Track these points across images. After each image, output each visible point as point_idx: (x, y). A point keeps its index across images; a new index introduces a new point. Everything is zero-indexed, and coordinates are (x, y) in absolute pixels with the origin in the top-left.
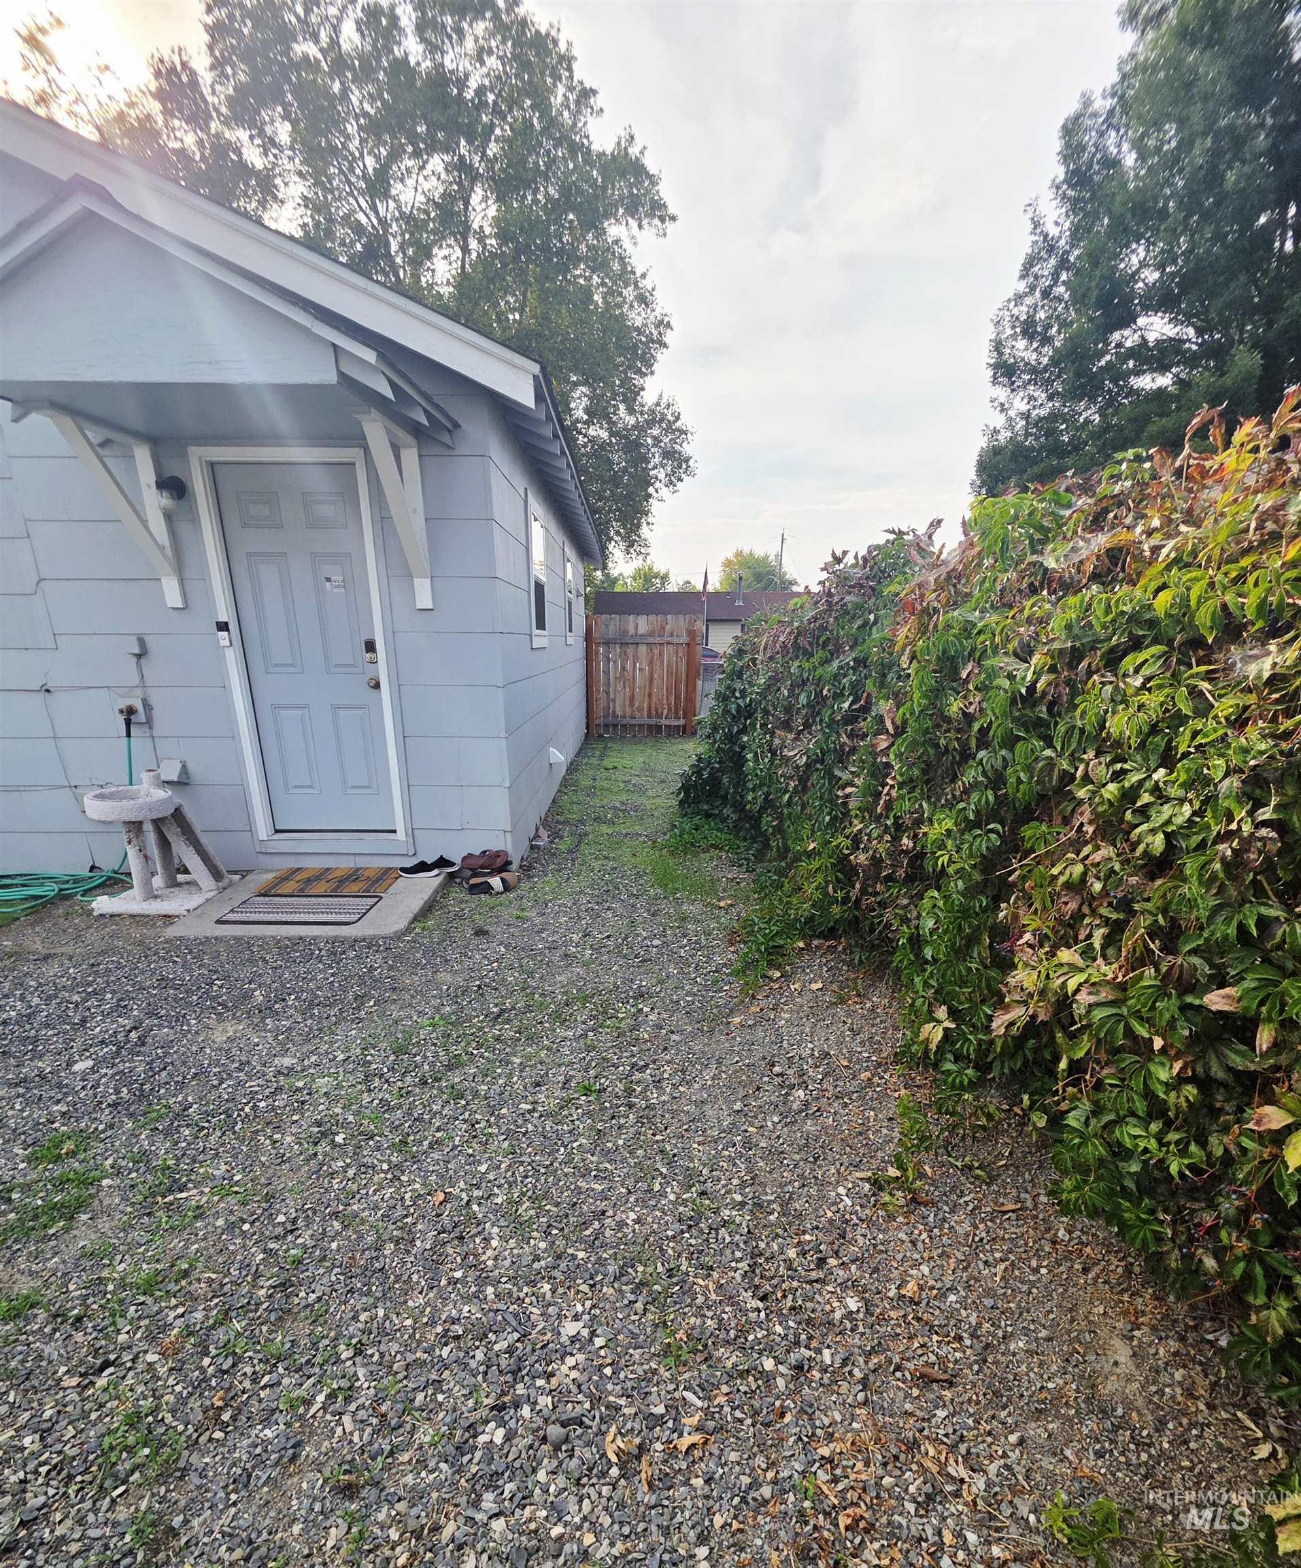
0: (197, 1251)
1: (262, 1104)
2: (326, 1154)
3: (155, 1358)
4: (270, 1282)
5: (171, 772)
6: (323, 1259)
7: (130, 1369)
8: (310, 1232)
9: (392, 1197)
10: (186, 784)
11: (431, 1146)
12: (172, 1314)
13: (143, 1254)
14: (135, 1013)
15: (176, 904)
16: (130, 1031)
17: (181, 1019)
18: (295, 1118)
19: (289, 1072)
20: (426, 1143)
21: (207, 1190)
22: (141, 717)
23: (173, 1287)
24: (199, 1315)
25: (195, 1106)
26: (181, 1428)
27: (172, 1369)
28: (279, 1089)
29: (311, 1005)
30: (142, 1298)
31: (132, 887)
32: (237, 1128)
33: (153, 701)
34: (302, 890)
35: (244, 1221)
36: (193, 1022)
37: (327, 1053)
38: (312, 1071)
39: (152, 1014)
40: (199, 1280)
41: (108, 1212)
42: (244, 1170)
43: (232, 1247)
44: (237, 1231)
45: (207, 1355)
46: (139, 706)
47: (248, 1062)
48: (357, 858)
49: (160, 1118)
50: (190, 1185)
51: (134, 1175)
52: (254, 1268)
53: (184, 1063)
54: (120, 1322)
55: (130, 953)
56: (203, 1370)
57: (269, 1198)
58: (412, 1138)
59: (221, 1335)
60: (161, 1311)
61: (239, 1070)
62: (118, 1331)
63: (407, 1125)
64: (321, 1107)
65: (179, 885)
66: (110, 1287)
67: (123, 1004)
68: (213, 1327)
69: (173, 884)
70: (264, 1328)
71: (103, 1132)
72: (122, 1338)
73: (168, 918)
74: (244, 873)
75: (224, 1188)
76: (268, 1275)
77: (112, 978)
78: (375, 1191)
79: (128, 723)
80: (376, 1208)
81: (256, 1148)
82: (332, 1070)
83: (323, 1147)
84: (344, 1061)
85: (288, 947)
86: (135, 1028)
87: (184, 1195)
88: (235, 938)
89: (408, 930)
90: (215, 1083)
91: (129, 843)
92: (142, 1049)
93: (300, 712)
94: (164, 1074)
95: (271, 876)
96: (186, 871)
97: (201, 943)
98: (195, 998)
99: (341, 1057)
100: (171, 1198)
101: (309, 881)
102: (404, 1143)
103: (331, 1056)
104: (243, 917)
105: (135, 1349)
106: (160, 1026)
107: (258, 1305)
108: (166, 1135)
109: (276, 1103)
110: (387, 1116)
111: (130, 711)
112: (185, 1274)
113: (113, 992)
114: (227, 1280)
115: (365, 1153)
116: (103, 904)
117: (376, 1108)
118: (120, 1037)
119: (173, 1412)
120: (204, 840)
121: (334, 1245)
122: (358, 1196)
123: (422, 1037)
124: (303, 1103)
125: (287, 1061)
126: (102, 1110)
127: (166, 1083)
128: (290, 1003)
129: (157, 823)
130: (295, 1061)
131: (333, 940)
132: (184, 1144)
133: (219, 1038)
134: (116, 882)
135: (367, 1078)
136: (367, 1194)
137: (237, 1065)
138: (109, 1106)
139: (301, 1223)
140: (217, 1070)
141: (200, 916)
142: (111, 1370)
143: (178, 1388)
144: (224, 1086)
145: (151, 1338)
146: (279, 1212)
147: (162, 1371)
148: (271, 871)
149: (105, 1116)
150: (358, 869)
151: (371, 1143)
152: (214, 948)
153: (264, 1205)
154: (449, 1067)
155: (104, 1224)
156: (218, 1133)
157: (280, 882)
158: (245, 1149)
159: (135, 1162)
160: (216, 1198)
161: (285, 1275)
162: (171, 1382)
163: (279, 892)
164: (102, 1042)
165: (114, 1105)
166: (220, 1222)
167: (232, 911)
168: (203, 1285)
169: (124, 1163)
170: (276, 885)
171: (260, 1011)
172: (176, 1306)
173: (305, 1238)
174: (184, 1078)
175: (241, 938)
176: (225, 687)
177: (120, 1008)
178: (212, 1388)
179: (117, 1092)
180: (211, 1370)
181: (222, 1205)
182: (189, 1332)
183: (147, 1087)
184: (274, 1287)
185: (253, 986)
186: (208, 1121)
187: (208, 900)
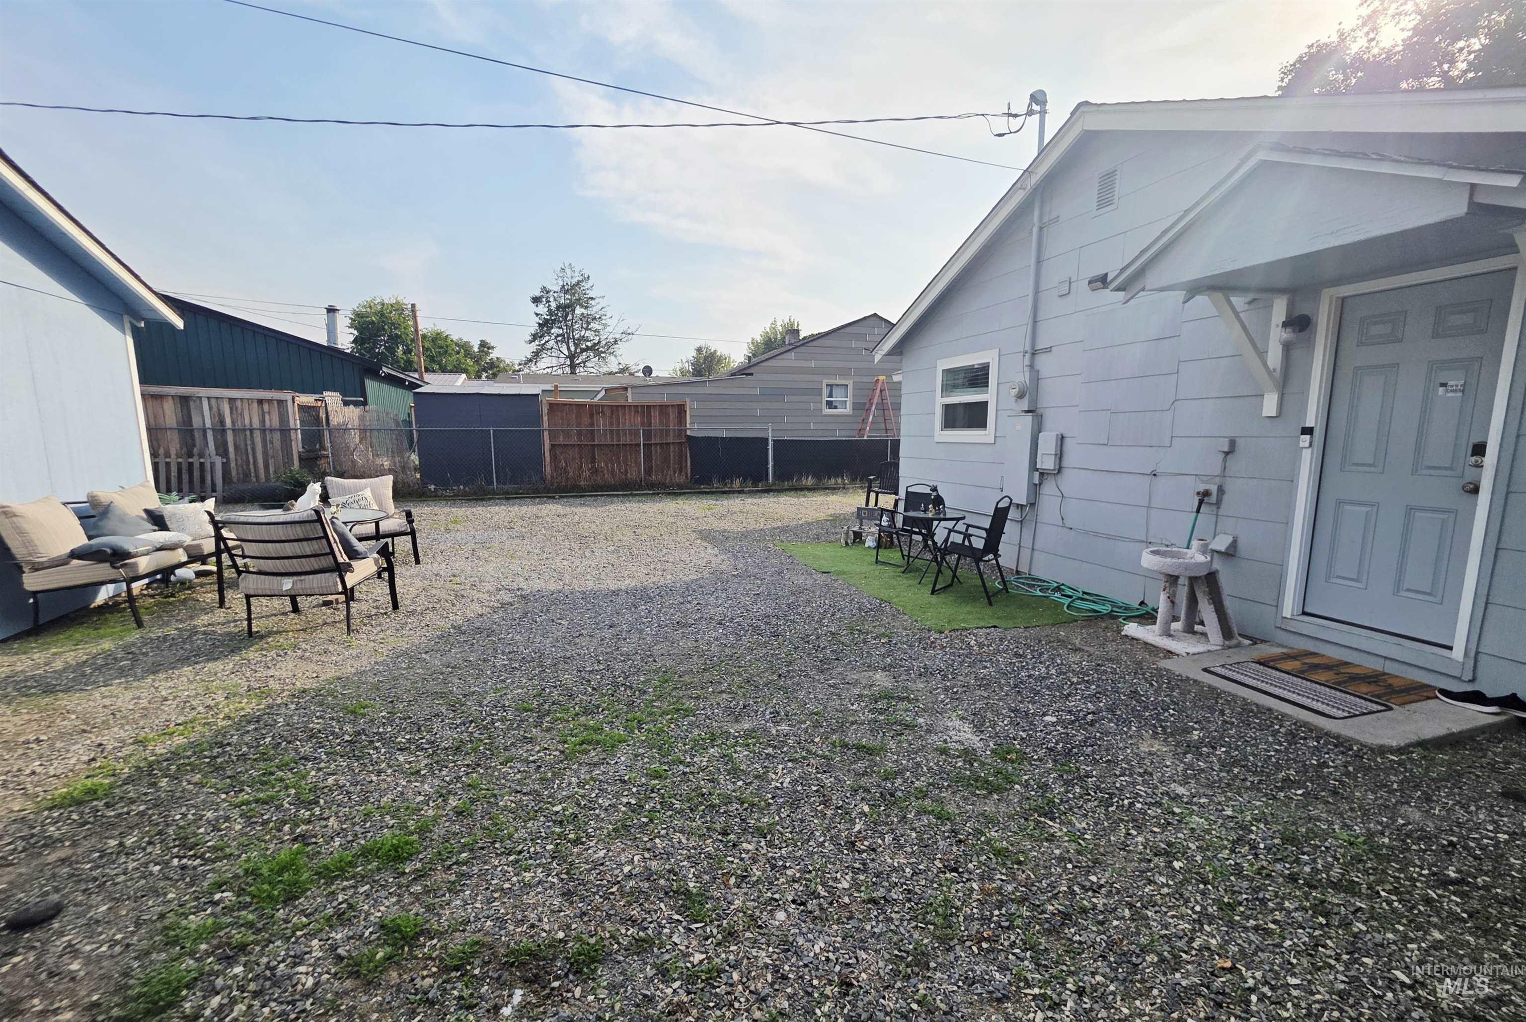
0: (1035, 857)
1: (1139, 806)
2: (1157, 866)
3: (976, 888)
4: (1060, 907)
5: (1221, 543)
6: (1102, 923)
7: (963, 882)
8: (1105, 901)
9: (1183, 930)
10: (1232, 555)
11: (1256, 928)
12: (999, 876)
13: (1009, 836)
14: (1101, 704)
15: (1182, 646)
16: (1089, 714)
17: (1127, 723)
18: (1155, 829)
19: (1176, 798)
20: (1252, 922)
21: (1065, 830)
22: (1213, 499)
23: (1009, 863)
24: (1010, 888)
25: (1094, 779)
26: (963, 928)
27: (979, 899)
28: (1159, 804)
29: (1236, 763)
30: (992, 856)
31: (1155, 623)
32: (1110, 809)
33: (1226, 488)
34: (1303, 672)
35: (1070, 861)
36: (1134, 728)
37: (1220, 803)
38: (1195, 808)
39: (1111, 710)
40: (1023, 872)
41: (1009, 803)
42: (1095, 835)
43: (1053, 870)
44: (1063, 864)
45: (999, 910)
46: (1214, 489)
47: (1151, 774)
48: (1388, 662)
49: (1069, 772)
50: (1057, 820)
51: (1033, 793)
52: (1055, 892)
53: (1107, 750)
54: (975, 858)
55: (1127, 667)
56: (992, 915)
57: (1096, 862)
58: (1242, 909)
59: (1013, 908)
60: (994, 869)
61: (1140, 775)
62: (971, 862)
63: (1245, 896)
64: (1180, 835)
65: (1194, 633)
66: (983, 839)
67: (1098, 695)
68: (1012, 900)
69: (1189, 629)
70: (1037, 927)
71: (1035, 760)
72: (970, 866)
73: (1169, 654)
74: (1255, 641)
75: (1076, 837)
76: (1061, 902)
77: (1104, 677)
78: (1173, 917)
79: (1201, 502)
80: (1166, 926)
81: (1114, 829)
82: (1212, 817)
83: (1161, 861)
84: (1229, 817)
85: (1252, 711)
86: (1094, 713)
87: (1051, 823)
88: (1210, 686)
89: (1399, 751)
90: (1118, 773)
91: (1164, 590)
92: (1089, 728)
93: (1364, 509)
94: (1090, 749)
95: (1279, 651)
96: (1202, 623)
97: (1181, 680)
98: (1147, 714)
99: (1229, 812)
100: (1043, 819)
101: (1316, 667)
102: (1231, 907)
103: (1220, 807)
104: (1229, 674)
105: (972, 876)
106: (1110, 721)
107: (1043, 912)
108: (1065, 784)
109: (1149, 812)
110: (1232, 878)
111: (1207, 493)
112: (1020, 863)
113: (1098, 686)
114: (1037, 884)
115: (1190, 888)
116: (1132, 629)
117: (1227, 866)
118: (1081, 714)
119: (965, 919)
120: (1228, 602)
121: (1115, 923)
122: (1157, 908)
123: (1327, 844)
124: (1169, 823)
125: (1181, 790)
126: (1042, 748)
127: (1087, 755)
128: (1217, 753)
129: (1193, 580)
130: (1188, 793)
131: (1301, 724)
132: (1071, 796)
133: (1144, 748)
134: (1147, 617)
135: (1239, 841)
136: (1166, 913)
137: (1141, 771)
138: (1047, 748)
139: (1103, 890)
140: (1126, 766)
141: (1194, 661)
142: (956, 875)
143: (975, 911)
144: (1122, 778)
145: (982, 878)
146: (1095, 874)
147: (975, 896)
148: (1286, 647)
149: (1042, 752)
150: (1385, 674)
151: (1202, 886)
152: (1189, 688)
153: (1090, 863)
154: (1336, 886)
155: (1003, 808)
156: (1096, 803)
157: (1284, 659)
158: (1106, 824)
159: (1038, 787)
160: (1066, 838)
161: (1071, 910)
162: (974, 904)
163: (1279, 666)
164: (1070, 712)
165: (1051, 750)
166: (1057, 852)
167: (1223, 666)
168: (1024, 876)
169: (1032, 783)
170: (1278, 660)
171: (1188, 746)
172: (1003, 874)
173: (1100, 902)
174: (1101, 759)
175: (1215, 689)
176: (1292, 481)
177: (1095, 698)
178: (989, 927)
179: (1057, 743)
180: (995, 918)
181: (1066, 844)
182: (999, 890)
183: (1075, 750)
184: (1059, 911)
185: (1196, 726)
186: (1095, 793)
187: (1209, 651)
